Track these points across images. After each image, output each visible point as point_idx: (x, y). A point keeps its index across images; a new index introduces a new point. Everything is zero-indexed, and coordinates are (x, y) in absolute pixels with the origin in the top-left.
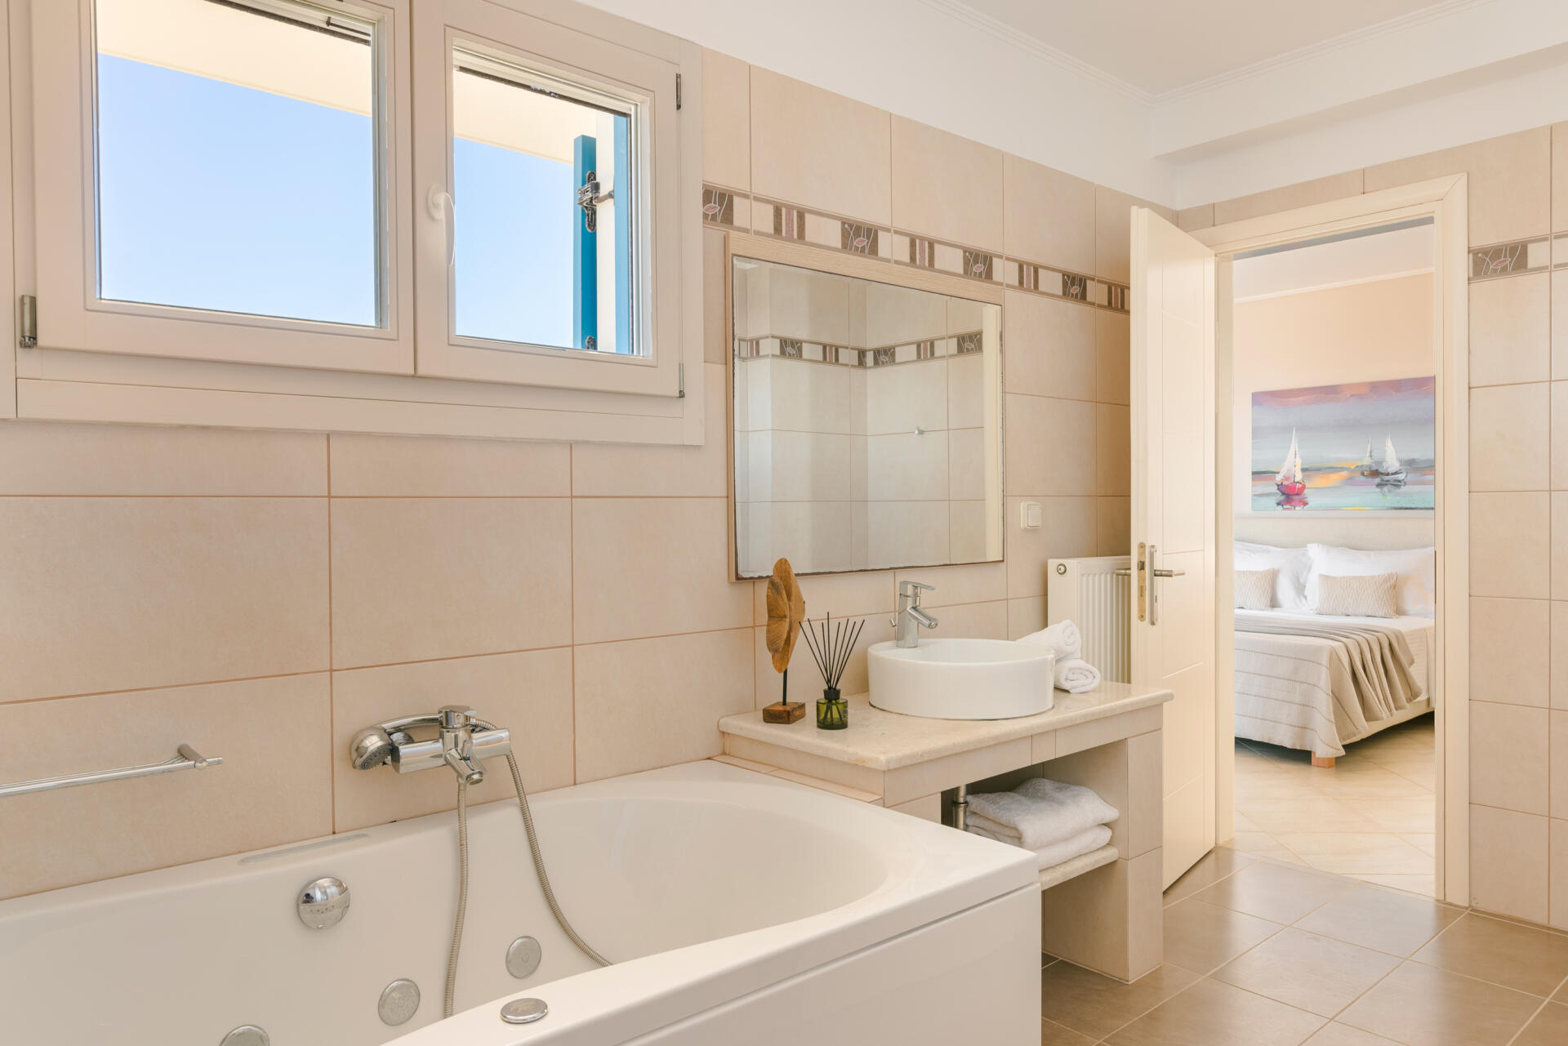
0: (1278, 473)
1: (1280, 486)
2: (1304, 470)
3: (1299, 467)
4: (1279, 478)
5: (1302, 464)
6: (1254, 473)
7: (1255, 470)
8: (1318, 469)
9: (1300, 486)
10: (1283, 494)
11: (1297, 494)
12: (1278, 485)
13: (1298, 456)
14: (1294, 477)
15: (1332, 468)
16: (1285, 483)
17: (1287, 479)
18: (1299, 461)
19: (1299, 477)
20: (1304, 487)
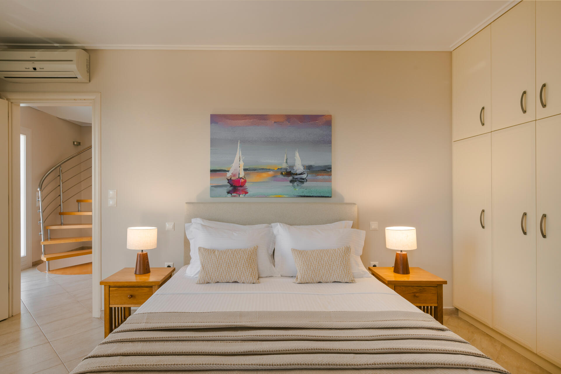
0: (228, 171)
1: (230, 181)
2: (245, 170)
3: (242, 168)
4: (229, 175)
5: (244, 166)
6: (212, 171)
7: (212, 169)
8: (255, 170)
9: (243, 180)
10: (232, 186)
11: (241, 186)
12: (228, 180)
13: (241, 160)
14: (239, 174)
15: (263, 169)
16: (233, 178)
17: (234, 175)
18: (242, 163)
19: (242, 175)
20: (245, 181)
